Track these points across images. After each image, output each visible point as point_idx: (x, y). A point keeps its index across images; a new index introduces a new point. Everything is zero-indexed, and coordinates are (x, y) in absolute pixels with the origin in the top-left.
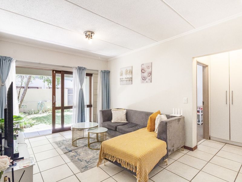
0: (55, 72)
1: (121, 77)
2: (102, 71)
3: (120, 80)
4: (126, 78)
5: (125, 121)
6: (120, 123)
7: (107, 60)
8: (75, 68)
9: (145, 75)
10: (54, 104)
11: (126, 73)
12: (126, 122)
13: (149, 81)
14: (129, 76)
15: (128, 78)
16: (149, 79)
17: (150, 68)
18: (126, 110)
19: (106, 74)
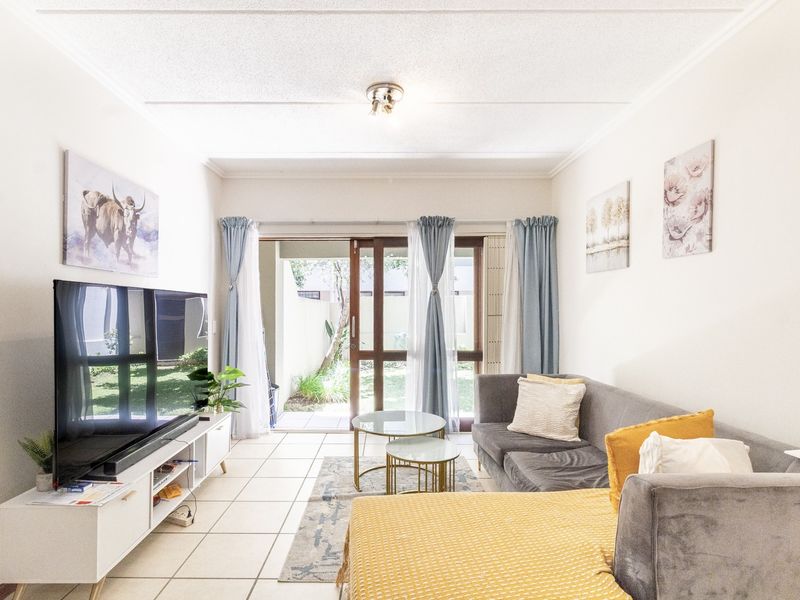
0: (355, 243)
1: (591, 239)
2: (518, 222)
3: (585, 251)
4: (606, 242)
5: (565, 431)
6: (540, 437)
7: (546, 175)
8: (412, 224)
9: (684, 211)
10: (355, 340)
11: (607, 217)
12: (572, 437)
13: (703, 245)
14: (618, 230)
15: (613, 240)
16: (700, 235)
17: (707, 175)
18: (582, 387)
19: (541, 231)
